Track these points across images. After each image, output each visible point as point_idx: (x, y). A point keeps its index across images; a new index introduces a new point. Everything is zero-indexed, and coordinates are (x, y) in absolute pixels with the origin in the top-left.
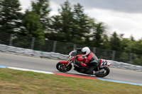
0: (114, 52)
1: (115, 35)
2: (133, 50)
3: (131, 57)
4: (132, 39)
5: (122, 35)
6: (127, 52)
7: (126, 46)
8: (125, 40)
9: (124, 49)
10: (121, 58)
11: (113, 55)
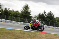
0: (5, 16)
1: (6, 9)
2: (14, 15)
3: (13, 18)
4: (13, 11)
5: (9, 9)
6: (11, 16)
7: (11, 13)
8: (10, 11)
9: (10, 15)
10: (9, 18)
11: (5, 17)
